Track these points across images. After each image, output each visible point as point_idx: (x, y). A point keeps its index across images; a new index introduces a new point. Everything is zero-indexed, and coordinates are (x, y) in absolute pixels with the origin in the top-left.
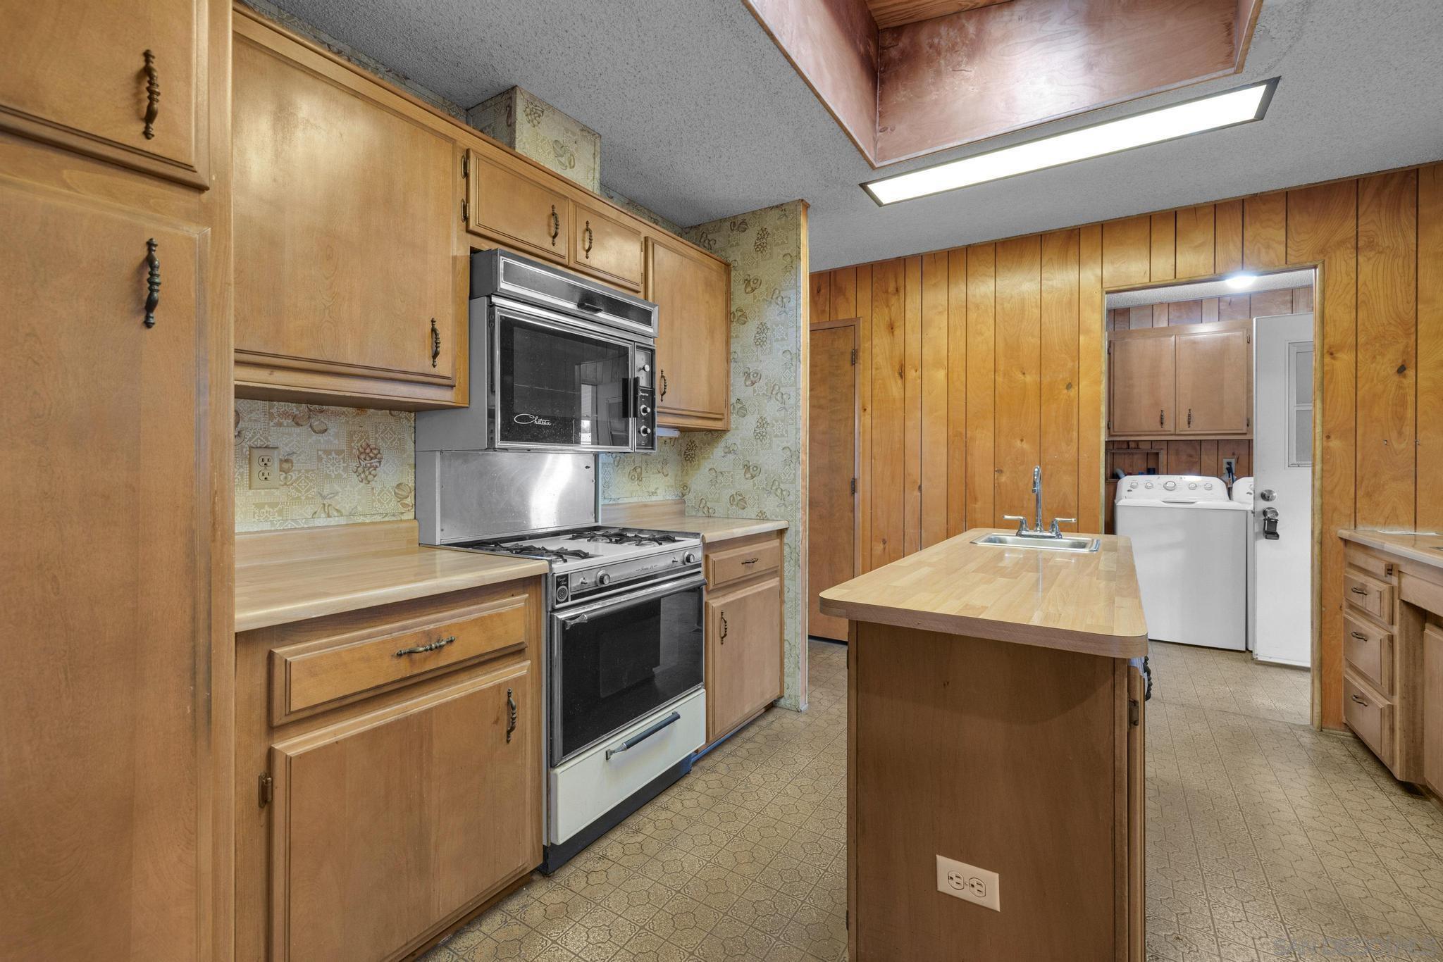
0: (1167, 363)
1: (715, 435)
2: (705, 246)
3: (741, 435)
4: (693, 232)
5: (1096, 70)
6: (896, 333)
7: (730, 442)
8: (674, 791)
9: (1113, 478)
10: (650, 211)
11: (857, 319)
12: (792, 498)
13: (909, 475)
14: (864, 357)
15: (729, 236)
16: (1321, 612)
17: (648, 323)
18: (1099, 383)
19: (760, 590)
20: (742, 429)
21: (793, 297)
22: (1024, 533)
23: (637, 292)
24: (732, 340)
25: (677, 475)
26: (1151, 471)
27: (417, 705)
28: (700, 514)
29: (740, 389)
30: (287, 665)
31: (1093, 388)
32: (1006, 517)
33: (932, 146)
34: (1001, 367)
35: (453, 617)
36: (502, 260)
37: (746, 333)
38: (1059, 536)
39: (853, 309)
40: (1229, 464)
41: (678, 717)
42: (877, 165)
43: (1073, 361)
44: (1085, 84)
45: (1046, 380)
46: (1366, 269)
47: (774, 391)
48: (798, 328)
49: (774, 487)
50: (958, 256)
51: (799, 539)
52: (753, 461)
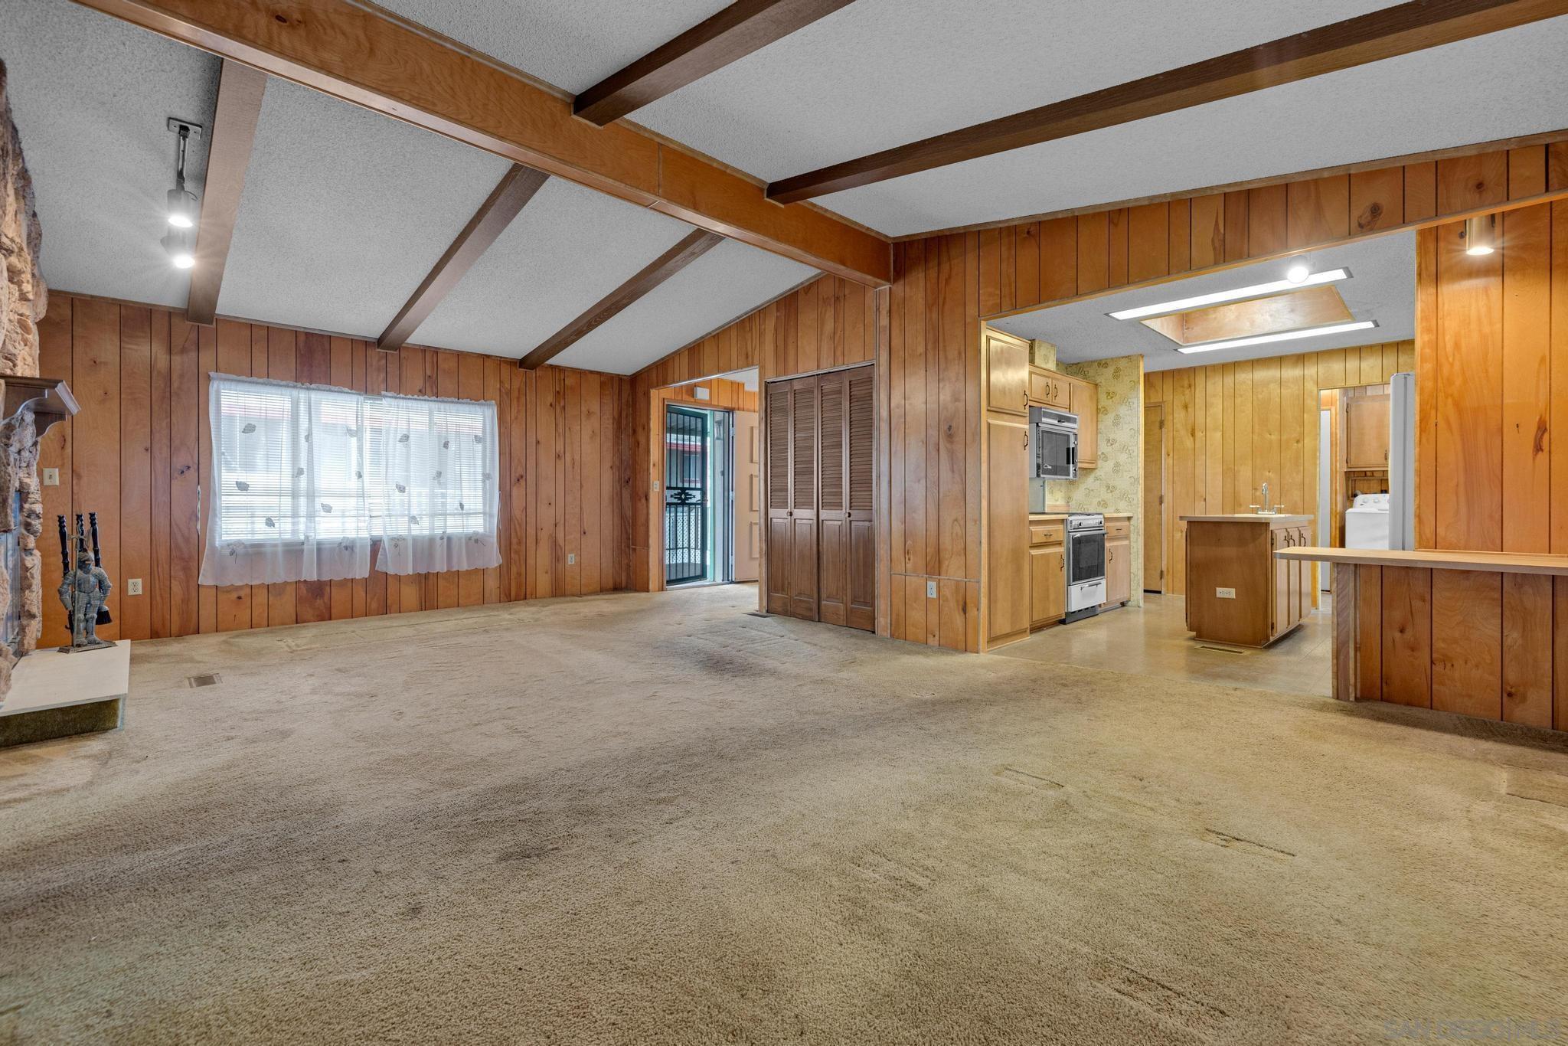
1: (1090, 471)
2: (1084, 376)
3: (1104, 470)
6: (1187, 410)
7: (1098, 474)
9: (1350, 495)
10: (1061, 367)
11: (1163, 402)
12: (1135, 502)
14: (1168, 425)
15: (1097, 370)
17: (1076, 423)
19: (1123, 543)
20: (1104, 468)
21: (1135, 402)
22: (1259, 513)
23: (1069, 409)
24: (1099, 423)
25: (1068, 490)
26: (1382, 491)
27: (1047, 551)
29: (1104, 447)
30: (1032, 531)
31: (1312, 442)
34: (1256, 431)
35: (1052, 527)
36: (1041, 409)
37: (1108, 420)
39: (1160, 395)
41: (1100, 584)
42: (1185, 343)
45: (1284, 437)
47: (1124, 448)
48: (1138, 418)
49: (1124, 496)
50: (1229, 366)
51: (1139, 522)
52: (1111, 483)
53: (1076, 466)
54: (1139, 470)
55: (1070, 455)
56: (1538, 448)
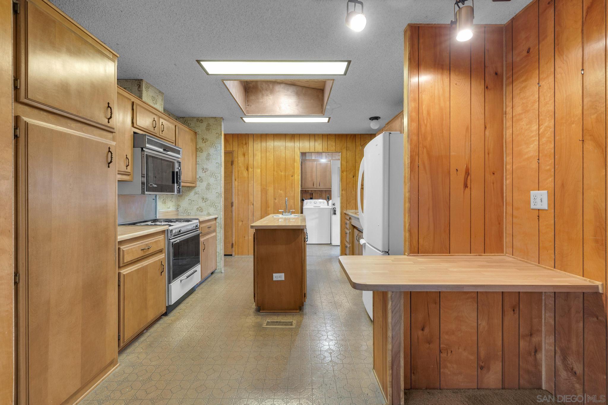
0: (314, 169)
1: (191, 188)
2: (186, 125)
3: (201, 188)
4: (181, 119)
5: (298, 106)
6: (245, 157)
7: (197, 190)
8: (193, 294)
9: (302, 200)
10: (168, 111)
11: (233, 151)
12: (219, 208)
13: (250, 200)
14: (235, 163)
15: (196, 123)
16: (341, 230)
17: (179, 154)
18: (299, 176)
19: (211, 236)
20: (201, 187)
21: (219, 147)
22: (284, 214)
23: (173, 143)
24: (197, 157)
25: (175, 202)
26: (311, 199)
27: (144, 264)
28: (185, 214)
29: (200, 173)
30: (123, 251)
31: (297, 177)
32: (280, 210)
33: (261, 113)
34: (275, 170)
35: (150, 240)
36: (147, 137)
37: (203, 155)
38: (291, 214)
39: (232, 148)
40: (328, 196)
41: (197, 271)
42: (246, 115)
43: (293, 170)
44: (296, 109)
45: (287, 174)
46: (348, 154)
47: (212, 175)
48: (221, 156)
49: (213, 205)
50: (264, 136)
51: (221, 221)
52: (205, 197)
53: (179, 185)
54: (221, 188)
55: (175, 177)
56: (466, 186)
